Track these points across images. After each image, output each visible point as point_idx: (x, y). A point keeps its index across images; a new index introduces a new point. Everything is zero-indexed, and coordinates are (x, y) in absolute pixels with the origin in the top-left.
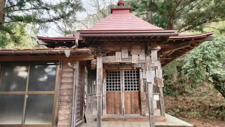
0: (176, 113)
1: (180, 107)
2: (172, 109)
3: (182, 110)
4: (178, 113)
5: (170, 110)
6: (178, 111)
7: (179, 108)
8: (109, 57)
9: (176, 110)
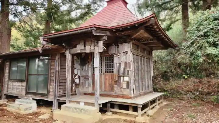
0: (196, 96)
1: (200, 89)
2: (191, 92)
3: (201, 93)
4: (197, 96)
5: (190, 92)
6: (198, 94)
7: (199, 91)
8: (73, 49)
9: (196, 93)
